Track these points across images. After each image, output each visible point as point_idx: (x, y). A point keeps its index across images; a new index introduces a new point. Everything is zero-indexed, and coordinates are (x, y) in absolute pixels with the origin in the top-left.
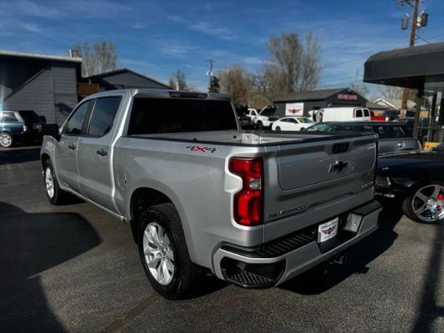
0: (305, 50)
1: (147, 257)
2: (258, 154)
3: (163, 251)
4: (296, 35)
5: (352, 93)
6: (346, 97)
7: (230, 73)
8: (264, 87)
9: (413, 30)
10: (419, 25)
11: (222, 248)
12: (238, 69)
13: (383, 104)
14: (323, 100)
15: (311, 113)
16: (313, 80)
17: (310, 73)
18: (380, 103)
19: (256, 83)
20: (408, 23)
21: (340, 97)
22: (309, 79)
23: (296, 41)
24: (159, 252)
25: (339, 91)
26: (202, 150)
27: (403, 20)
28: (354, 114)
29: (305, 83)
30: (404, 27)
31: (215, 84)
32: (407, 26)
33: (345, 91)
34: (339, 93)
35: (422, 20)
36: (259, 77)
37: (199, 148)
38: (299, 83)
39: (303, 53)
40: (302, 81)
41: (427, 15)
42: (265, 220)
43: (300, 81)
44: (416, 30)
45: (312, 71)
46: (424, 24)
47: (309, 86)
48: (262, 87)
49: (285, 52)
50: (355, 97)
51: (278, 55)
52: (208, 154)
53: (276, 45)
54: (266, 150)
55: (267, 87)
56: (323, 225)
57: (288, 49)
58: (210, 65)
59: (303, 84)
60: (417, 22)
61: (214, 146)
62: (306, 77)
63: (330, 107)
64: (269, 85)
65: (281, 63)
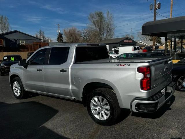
0: (107, 19)
1: (92, 111)
2: (149, 65)
3: (101, 107)
4: (102, 13)
5: (130, 39)
6: (127, 41)
7: (70, 31)
8: (86, 37)
9: (155, 11)
10: (157, 8)
11: (136, 100)
12: (73, 29)
13: (142, 44)
14: (117, 43)
15: (113, 49)
16: (111, 34)
17: (109, 30)
18: (141, 43)
19: (82, 36)
20: (152, 7)
21: (125, 41)
22: (109, 33)
23: (102, 15)
24: (99, 108)
25: (124, 39)
26: (123, 65)
27: (150, 6)
28: (133, 49)
29: (107, 35)
30: (151, 9)
31: (60, 36)
32: (152, 9)
33: (127, 39)
34: (124, 40)
35: (158, 6)
36: (83, 33)
37: (122, 65)
38: (104, 35)
39: (106, 21)
40: (106, 34)
41: (160, 4)
42: (151, 88)
43: (105, 34)
44: (156, 10)
45: (110, 30)
46: (159, 7)
47: (109, 37)
48: (85, 38)
49: (97, 21)
50: (131, 41)
51: (94, 22)
52: (127, 67)
53: (93, 17)
54: (151, 63)
55: (87, 38)
56: (162, 90)
57: (98, 19)
58: (58, 27)
59: (106, 35)
60: (156, 7)
61: (129, 64)
62: (108, 32)
63: (121, 46)
64: (88, 37)
65: (96, 26)
